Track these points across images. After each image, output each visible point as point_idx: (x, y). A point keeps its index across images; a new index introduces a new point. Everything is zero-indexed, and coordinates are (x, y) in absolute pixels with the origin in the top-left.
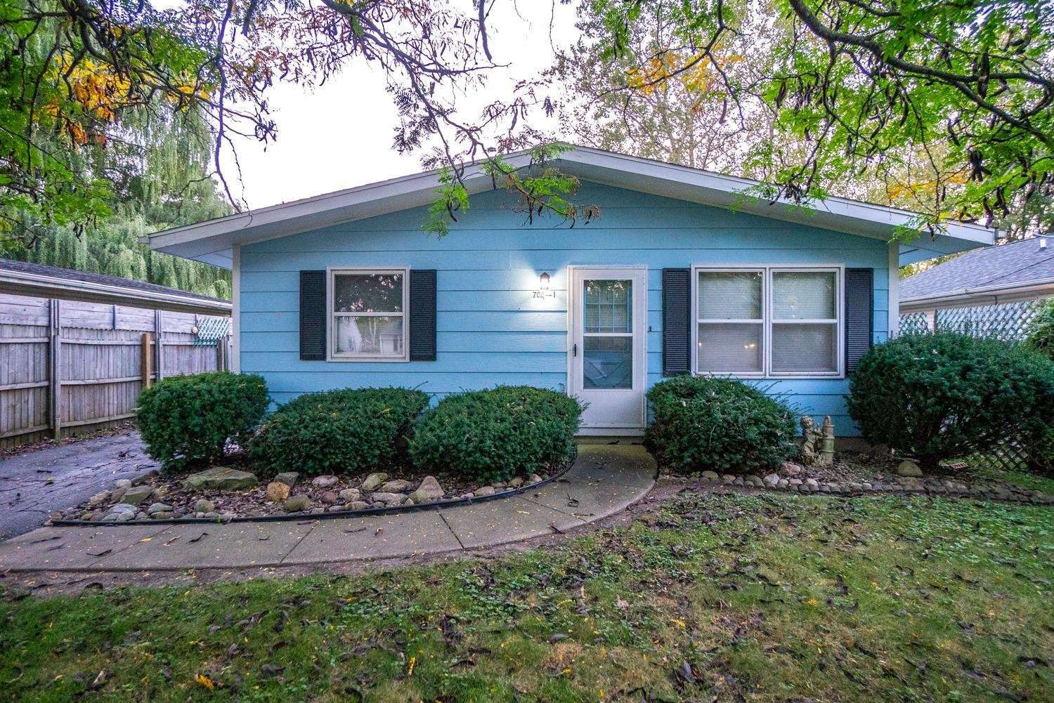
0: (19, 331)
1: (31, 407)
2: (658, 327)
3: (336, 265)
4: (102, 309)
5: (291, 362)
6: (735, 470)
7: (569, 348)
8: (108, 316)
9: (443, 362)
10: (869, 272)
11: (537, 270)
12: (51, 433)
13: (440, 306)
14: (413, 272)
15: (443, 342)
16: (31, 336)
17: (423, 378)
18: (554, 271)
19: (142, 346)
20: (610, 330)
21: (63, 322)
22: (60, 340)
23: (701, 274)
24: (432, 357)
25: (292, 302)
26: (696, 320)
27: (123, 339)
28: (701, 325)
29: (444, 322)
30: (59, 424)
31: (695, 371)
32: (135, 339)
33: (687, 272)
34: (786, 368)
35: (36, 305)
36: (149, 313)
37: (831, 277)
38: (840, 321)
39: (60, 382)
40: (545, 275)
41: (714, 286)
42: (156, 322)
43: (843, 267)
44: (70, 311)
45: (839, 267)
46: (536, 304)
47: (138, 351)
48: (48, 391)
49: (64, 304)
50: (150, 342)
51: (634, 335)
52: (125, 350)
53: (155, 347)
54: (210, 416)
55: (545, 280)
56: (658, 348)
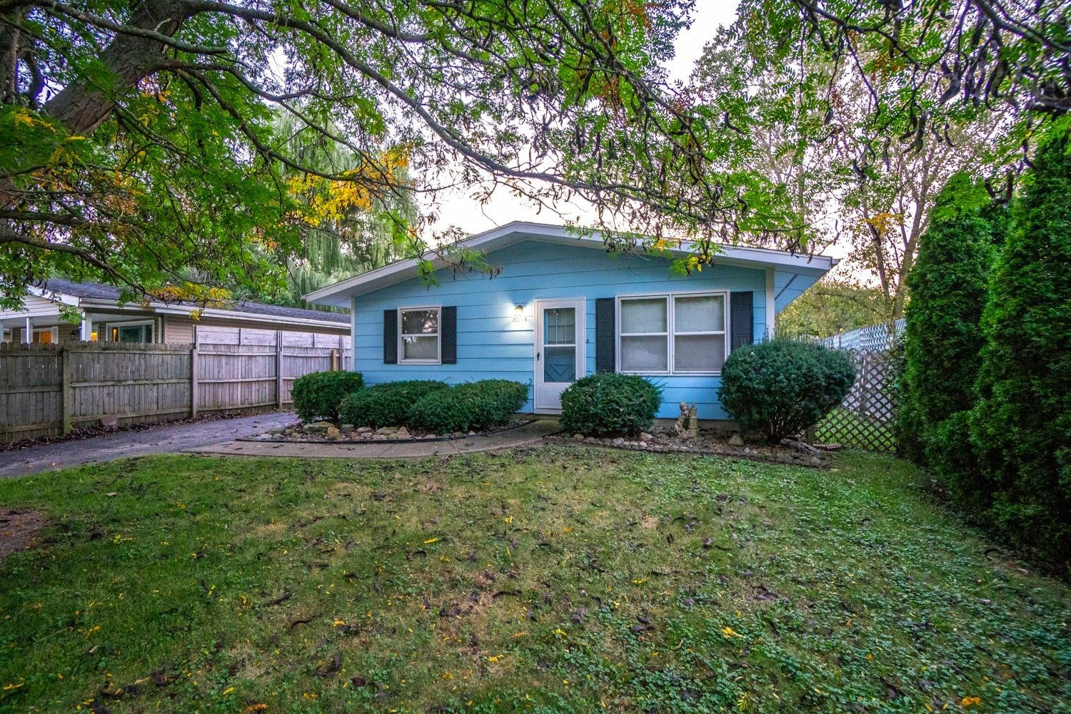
0: (261, 349)
1: (267, 390)
2: (593, 340)
3: (404, 306)
4: (306, 336)
5: (380, 365)
6: (594, 434)
7: (536, 354)
8: (310, 340)
9: (460, 365)
10: (750, 294)
11: (515, 304)
12: (277, 405)
13: (459, 329)
14: (443, 308)
15: (461, 352)
16: (268, 352)
17: (448, 375)
18: (525, 303)
19: (332, 357)
20: (564, 343)
21: (284, 344)
22: (282, 353)
23: (623, 301)
24: (454, 362)
25: (380, 329)
26: (619, 334)
27: (320, 353)
28: (623, 338)
29: (460, 339)
30: (281, 401)
31: (618, 370)
32: (327, 353)
33: (612, 300)
34: (685, 368)
35: (270, 334)
36: (336, 337)
37: (719, 299)
38: (727, 332)
39: (282, 378)
40: (521, 307)
41: (631, 310)
42: (340, 343)
43: (729, 291)
44: (289, 337)
45: (726, 292)
46: (513, 326)
47: (329, 361)
48: (276, 382)
49: (285, 333)
50: (336, 355)
51: (576, 345)
52: (321, 360)
53: (339, 358)
54: (321, 394)
55: (519, 311)
56: (593, 354)
